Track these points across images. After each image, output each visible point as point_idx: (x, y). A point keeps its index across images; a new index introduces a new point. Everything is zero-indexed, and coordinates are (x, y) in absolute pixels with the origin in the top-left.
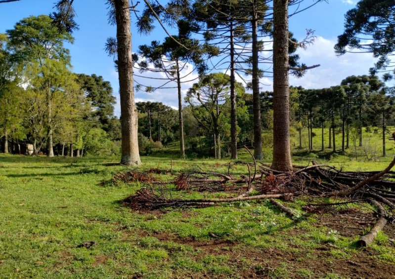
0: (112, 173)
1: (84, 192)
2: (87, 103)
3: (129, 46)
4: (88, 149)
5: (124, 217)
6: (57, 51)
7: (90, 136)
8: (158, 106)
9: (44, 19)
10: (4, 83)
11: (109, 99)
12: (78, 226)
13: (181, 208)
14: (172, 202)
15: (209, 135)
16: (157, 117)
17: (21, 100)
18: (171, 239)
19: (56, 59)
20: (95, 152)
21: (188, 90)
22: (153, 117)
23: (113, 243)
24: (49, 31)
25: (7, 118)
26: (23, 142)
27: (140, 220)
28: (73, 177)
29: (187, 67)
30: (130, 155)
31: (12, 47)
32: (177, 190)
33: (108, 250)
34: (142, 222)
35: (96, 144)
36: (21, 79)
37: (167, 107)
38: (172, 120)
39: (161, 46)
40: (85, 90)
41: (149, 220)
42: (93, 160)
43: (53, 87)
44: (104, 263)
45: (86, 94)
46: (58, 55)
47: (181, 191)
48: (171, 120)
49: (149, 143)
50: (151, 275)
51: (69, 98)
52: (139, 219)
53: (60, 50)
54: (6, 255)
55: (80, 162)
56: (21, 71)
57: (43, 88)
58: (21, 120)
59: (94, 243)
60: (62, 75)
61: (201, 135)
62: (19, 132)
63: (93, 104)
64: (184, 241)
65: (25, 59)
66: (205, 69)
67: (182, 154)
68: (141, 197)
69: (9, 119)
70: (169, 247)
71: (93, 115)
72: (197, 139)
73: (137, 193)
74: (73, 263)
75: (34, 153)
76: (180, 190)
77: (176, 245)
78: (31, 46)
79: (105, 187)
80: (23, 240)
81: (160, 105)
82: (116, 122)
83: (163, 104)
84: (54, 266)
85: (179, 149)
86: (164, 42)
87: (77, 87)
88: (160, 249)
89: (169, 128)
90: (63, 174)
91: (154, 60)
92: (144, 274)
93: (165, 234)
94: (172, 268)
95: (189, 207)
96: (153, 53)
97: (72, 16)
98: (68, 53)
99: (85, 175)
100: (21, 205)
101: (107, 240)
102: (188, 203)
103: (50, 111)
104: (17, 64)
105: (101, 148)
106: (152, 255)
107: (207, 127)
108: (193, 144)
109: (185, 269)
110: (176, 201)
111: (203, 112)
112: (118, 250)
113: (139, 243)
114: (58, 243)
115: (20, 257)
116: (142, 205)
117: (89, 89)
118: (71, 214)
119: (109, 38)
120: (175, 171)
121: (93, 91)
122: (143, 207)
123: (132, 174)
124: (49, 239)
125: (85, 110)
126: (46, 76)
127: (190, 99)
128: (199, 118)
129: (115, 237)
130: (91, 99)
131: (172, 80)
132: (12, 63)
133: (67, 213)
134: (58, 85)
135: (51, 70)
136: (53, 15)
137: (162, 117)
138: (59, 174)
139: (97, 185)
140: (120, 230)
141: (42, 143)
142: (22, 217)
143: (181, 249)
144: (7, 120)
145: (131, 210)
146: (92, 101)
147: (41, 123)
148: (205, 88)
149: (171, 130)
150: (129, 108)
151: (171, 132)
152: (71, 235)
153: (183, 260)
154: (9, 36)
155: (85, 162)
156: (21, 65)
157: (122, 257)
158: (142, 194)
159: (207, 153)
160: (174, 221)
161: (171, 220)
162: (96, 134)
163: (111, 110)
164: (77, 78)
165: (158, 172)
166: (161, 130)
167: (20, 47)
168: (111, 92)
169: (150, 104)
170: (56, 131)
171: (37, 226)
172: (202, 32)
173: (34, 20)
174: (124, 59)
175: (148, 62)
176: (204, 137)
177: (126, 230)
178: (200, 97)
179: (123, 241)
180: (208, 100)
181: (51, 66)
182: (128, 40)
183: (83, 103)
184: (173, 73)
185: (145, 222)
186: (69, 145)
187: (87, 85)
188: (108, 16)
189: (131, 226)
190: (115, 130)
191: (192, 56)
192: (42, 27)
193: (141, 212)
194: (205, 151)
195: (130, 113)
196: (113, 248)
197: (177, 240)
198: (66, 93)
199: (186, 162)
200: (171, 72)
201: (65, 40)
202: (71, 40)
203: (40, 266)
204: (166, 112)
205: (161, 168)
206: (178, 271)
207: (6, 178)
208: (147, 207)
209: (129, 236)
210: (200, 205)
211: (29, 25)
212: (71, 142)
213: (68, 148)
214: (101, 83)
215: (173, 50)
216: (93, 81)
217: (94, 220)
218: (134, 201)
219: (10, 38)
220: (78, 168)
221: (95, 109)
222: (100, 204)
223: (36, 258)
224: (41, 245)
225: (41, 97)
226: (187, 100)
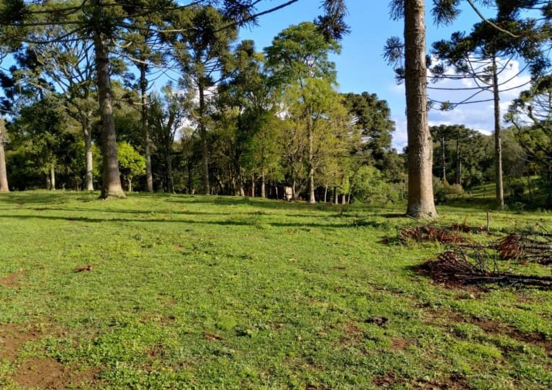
0: (396, 227)
1: (363, 251)
2: (356, 132)
3: (421, 46)
4: (355, 194)
5: (424, 291)
6: (320, 66)
7: (358, 176)
8: (458, 131)
9: (305, 26)
10: (261, 113)
11: (386, 125)
12: (362, 295)
13: (513, 286)
14: (497, 275)
15: (546, 174)
16: (454, 148)
17: (279, 133)
18: (503, 331)
19: (320, 77)
20: (365, 199)
21: (511, 103)
22: (450, 148)
23: (414, 323)
24: (311, 41)
25: (264, 156)
26: (281, 184)
27: (448, 297)
28: (346, 230)
29: (511, 65)
30: (420, 203)
31: (269, 69)
32: (502, 258)
33: (407, 333)
34: (451, 300)
35: (367, 188)
36: (279, 107)
37: (472, 132)
38: (481, 152)
39: (467, 39)
40: (353, 115)
41: (463, 298)
42: (366, 209)
43: (315, 114)
44: (405, 349)
45: (354, 119)
46: (321, 71)
47: (509, 261)
48: (478, 151)
49: (442, 186)
50: (480, 380)
51: (334, 126)
52: (447, 295)
53: (323, 65)
54: (284, 318)
55: (351, 211)
56: (279, 96)
57: (304, 116)
58: (279, 158)
59: (387, 320)
60: (326, 97)
61: (532, 173)
62: (277, 173)
63: (363, 133)
64: (527, 338)
65: (284, 82)
66: (544, 66)
67: (500, 204)
68: (447, 264)
69: (267, 156)
70: (502, 344)
71: (364, 148)
72: (524, 180)
73: (440, 258)
74: (364, 342)
75: (293, 199)
76: (507, 259)
77: (514, 342)
78: (291, 65)
79: (389, 246)
80: (300, 304)
81: (460, 130)
82: (394, 157)
83: (466, 128)
84: (341, 342)
85: (495, 196)
86: (472, 32)
87: (343, 111)
88: (486, 344)
89: (474, 164)
90: (332, 225)
91: (455, 61)
92: (467, 376)
93: (491, 323)
94: (512, 375)
95: (528, 287)
96: (454, 51)
97: (341, 17)
98: (333, 68)
99: (361, 228)
100: (290, 260)
101: (404, 318)
102: (525, 281)
103: (311, 145)
104: (275, 88)
105: (373, 194)
106: (476, 350)
107: (544, 160)
108: (516, 188)
109: (535, 382)
110: (504, 275)
111: (537, 137)
112: (422, 335)
113: (452, 330)
114: (341, 313)
115: (300, 322)
116: (448, 275)
117: (359, 113)
118: (350, 277)
119: (390, 38)
120: (495, 230)
121: (364, 115)
122: (450, 279)
123: (428, 229)
124: (330, 305)
125: (354, 142)
126: (307, 101)
127: (515, 116)
128: (530, 147)
129: (414, 316)
130: (361, 126)
131: (483, 89)
132: (270, 88)
133: (346, 275)
134: (321, 111)
135: (313, 93)
136: (318, 20)
137: (463, 148)
138: (328, 226)
139: (379, 242)
140: (420, 307)
141: (302, 186)
142: (294, 275)
143: (524, 349)
144: (264, 158)
145: (432, 282)
146: (363, 128)
147: (300, 161)
148: (542, 98)
149: (479, 167)
150: (420, 135)
151: (477, 169)
152: (356, 305)
153: (529, 367)
154: (266, 55)
155: (357, 211)
156: (279, 89)
157: (429, 346)
158: (447, 259)
159: (544, 203)
160: (504, 306)
161: (499, 303)
162: (367, 174)
163: (388, 140)
164: (344, 99)
165: (466, 229)
166: (461, 167)
167: (278, 67)
168: (389, 115)
169: (445, 128)
170: (317, 171)
171: (312, 288)
172: (541, 6)
173: (294, 30)
174: (415, 64)
175: (445, 65)
176: (536, 177)
177: (428, 308)
178: (533, 112)
179: (428, 324)
180: (547, 117)
181: (313, 86)
182: (421, 36)
183: (351, 133)
184: (487, 78)
185: (457, 302)
186: (333, 189)
187: (356, 108)
188: (390, 8)
189: (436, 304)
190: (392, 169)
191: (523, 46)
192: (303, 39)
193: (448, 286)
194: (538, 200)
195: (421, 143)
196: (414, 330)
197: (514, 335)
198: (330, 121)
199: (510, 216)
200: (484, 76)
201: (330, 50)
202: (337, 49)
203: (325, 338)
204: (470, 140)
205: (470, 224)
206: (522, 382)
207: (270, 226)
208: (457, 279)
209: (435, 318)
210: (547, 285)
211: (289, 37)
212: (335, 184)
213: (331, 192)
214: (374, 103)
215: (488, 41)
216: (364, 102)
217: (382, 289)
218: (436, 269)
219: (267, 57)
220: (350, 218)
221: (366, 140)
222: (386, 269)
223: (319, 328)
224: (322, 312)
225: (302, 128)
226: (509, 118)
